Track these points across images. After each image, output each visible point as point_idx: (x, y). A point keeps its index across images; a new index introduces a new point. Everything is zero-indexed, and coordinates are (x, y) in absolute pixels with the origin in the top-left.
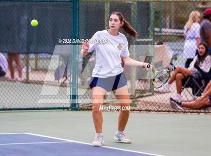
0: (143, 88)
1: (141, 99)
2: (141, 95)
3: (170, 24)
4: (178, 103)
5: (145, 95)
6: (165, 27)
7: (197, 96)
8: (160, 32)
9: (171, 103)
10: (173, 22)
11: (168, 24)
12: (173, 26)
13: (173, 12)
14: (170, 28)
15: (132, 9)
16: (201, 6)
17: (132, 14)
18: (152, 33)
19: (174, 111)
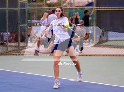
0: (23, 46)
1: (22, 50)
2: (22, 48)
3: (36, 18)
4: (38, 51)
5: (24, 48)
6: (33, 20)
7: (46, 48)
8: (31, 22)
9: (35, 52)
10: (37, 17)
11: (35, 18)
12: (37, 19)
13: (37, 13)
14: (36, 20)
15: (18, 12)
16: (48, 10)
17: (18, 14)
18: (26, 22)
19: (36, 55)
